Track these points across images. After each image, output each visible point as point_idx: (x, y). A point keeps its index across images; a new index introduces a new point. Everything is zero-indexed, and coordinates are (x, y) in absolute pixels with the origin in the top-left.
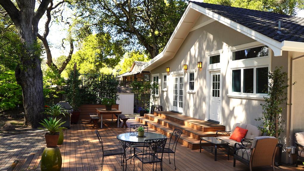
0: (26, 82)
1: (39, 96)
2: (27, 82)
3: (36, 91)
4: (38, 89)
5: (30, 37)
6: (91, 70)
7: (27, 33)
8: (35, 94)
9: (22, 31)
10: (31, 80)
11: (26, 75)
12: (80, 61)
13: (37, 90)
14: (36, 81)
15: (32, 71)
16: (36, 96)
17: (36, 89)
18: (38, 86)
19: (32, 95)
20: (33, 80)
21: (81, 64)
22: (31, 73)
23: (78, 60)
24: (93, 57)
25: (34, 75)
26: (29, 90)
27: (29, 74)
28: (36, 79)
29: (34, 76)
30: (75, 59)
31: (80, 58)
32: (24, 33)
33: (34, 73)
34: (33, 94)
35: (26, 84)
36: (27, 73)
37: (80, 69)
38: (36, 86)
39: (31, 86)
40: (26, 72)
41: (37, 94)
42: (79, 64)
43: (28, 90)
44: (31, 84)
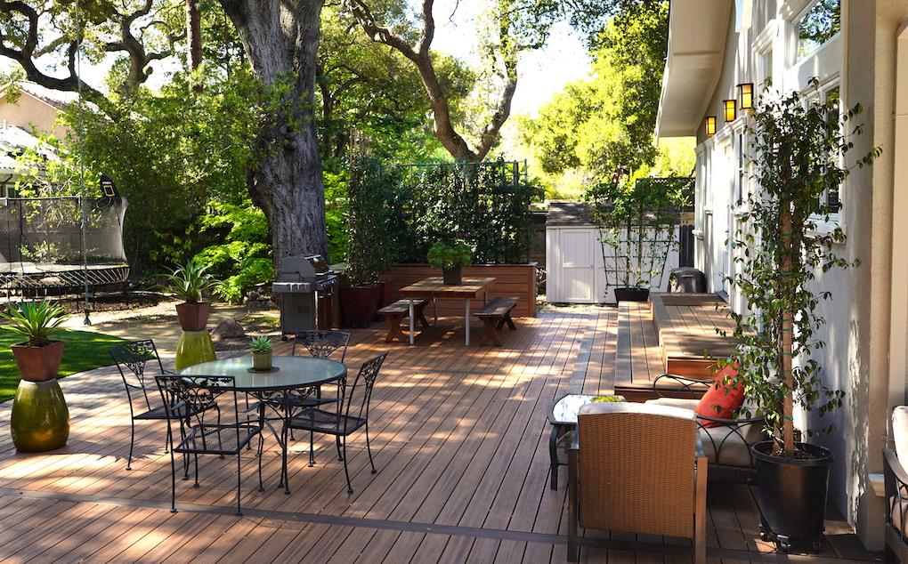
0: (271, 199)
1: (311, 239)
2: (275, 199)
3: (299, 226)
4: (306, 220)
5: (275, 63)
6: (613, 143)
7: (266, 51)
8: (299, 234)
9: (253, 49)
10: (284, 192)
11: (270, 178)
12: (579, 115)
13: (303, 222)
14: (300, 194)
15: (285, 164)
16: (300, 240)
17: (299, 219)
18: (305, 209)
19: (289, 238)
20: (291, 192)
21: (581, 127)
22: (283, 170)
23: (572, 113)
24: (616, 94)
25: (292, 177)
26: (282, 223)
27: (278, 173)
28: (297, 189)
29: (292, 179)
30: (560, 111)
31: (579, 103)
32: (258, 53)
33: (292, 169)
34: (293, 233)
35: (272, 203)
36: (272, 170)
37: (576, 143)
38: (298, 208)
39: (286, 209)
40: (268, 170)
41: (303, 234)
42: (573, 127)
43: (278, 222)
44: (285, 204)
